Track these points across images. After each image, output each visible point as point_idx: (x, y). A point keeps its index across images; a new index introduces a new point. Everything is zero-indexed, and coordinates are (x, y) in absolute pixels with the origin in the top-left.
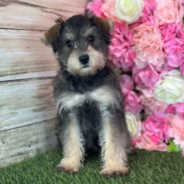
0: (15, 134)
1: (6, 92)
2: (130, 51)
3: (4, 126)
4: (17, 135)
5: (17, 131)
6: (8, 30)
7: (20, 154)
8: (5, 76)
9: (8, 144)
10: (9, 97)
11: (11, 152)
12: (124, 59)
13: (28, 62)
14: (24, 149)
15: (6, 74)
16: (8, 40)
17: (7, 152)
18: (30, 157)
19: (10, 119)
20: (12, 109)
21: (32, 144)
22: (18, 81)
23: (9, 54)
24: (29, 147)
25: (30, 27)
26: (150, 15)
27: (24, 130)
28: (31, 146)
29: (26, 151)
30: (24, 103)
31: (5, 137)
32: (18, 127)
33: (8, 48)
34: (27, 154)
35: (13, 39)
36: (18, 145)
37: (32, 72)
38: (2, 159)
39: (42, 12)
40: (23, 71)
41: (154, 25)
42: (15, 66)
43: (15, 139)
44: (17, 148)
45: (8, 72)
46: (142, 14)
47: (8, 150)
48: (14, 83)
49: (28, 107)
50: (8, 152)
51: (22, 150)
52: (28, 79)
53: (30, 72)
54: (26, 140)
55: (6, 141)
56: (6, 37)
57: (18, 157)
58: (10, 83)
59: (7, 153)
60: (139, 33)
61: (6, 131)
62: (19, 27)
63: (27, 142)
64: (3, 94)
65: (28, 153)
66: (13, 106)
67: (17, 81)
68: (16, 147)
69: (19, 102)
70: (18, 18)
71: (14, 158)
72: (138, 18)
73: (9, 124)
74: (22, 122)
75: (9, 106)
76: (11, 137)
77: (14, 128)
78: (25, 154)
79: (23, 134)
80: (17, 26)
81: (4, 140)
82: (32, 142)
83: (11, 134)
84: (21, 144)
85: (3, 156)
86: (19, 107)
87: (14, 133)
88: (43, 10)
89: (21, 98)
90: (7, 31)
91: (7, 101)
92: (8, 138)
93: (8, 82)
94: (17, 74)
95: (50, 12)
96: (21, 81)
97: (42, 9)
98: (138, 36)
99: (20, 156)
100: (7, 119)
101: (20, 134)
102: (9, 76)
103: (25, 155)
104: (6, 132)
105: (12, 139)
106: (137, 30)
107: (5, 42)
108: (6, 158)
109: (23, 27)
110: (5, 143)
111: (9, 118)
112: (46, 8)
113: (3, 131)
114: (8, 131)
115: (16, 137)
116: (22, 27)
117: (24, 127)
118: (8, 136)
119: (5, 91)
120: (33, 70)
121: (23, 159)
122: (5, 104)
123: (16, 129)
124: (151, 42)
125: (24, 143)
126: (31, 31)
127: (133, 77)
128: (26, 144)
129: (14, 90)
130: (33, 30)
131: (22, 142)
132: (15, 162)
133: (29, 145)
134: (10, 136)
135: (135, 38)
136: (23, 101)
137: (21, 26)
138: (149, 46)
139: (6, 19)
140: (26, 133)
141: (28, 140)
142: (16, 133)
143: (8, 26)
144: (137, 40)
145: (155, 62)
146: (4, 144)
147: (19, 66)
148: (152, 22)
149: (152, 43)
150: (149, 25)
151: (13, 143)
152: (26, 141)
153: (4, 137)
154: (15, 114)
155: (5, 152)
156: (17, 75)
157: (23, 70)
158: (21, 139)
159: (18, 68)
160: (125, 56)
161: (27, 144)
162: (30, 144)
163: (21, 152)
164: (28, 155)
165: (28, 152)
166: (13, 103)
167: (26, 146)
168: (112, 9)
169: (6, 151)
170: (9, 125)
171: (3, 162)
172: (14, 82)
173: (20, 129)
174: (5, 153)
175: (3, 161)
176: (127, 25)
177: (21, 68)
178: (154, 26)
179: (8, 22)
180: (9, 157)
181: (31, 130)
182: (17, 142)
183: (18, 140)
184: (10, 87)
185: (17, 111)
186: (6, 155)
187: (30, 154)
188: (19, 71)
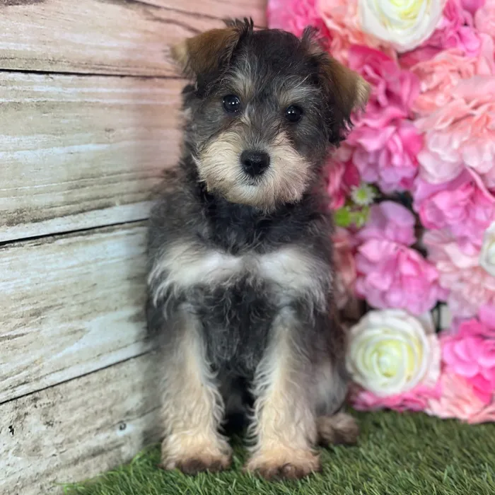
0: (82, 395)
1: (53, 270)
2: (406, 132)
3: (50, 373)
4: (85, 398)
5: (88, 384)
6: (52, 78)
7: (97, 452)
8: (46, 219)
9: (62, 425)
10: (61, 282)
11: (71, 450)
12: (390, 155)
13: (113, 174)
14: (108, 437)
15: (50, 212)
16: (52, 106)
17: (61, 450)
18: (124, 457)
19: (67, 350)
20: (70, 320)
21: (128, 420)
22: (84, 232)
23: (57, 150)
24: (121, 429)
25: (115, 68)
26: (466, 24)
27: (105, 379)
28: (125, 425)
29: (112, 443)
30: (105, 298)
31: (54, 405)
32: (89, 373)
33: (54, 134)
34: (116, 450)
35: (69, 106)
36: (89, 428)
37: (123, 203)
38: (48, 475)
39: (148, 19)
40: (97, 203)
41: (478, 52)
42: (77, 187)
43: (81, 410)
44: (88, 436)
45: (56, 207)
46: (441, 22)
47: (61, 444)
48: (74, 239)
49: (116, 309)
50: (63, 452)
51: (101, 439)
52: (113, 225)
53: (117, 204)
54: (113, 409)
55: (57, 419)
56: (49, 100)
57: (91, 462)
58: (62, 241)
59: (61, 453)
60: (436, 79)
61: (55, 387)
62: (84, 68)
63: (114, 413)
64: (45, 275)
65: (119, 446)
66: (74, 309)
67: (82, 235)
68: (85, 433)
69: (89, 297)
70: (78, 38)
71: (80, 466)
72: (428, 35)
73: (62, 367)
74: (99, 355)
75: (62, 311)
76: (69, 405)
77: (79, 377)
78: (110, 450)
79: (103, 391)
80: (79, 65)
81: (50, 415)
82: (128, 413)
83: (69, 397)
84: (100, 422)
85: (48, 466)
86: (90, 313)
87: (79, 392)
88: (151, 14)
89: (95, 284)
90: (51, 80)
91: (54, 296)
92: (61, 407)
93: (57, 237)
94: (83, 211)
95: (169, 21)
96: (94, 233)
97: (146, 13)
98: (432, 85)
99: (98, 458)
100: (56, 351)
101: (96, 394)
102: (59, 220)
103: (111, 454)
104: (56, 392)
105: (72, 410)
106: (427, 70)
107: (44, 115)
108: (58, 468)
109: (94, 68)
110: (54, 424)
111: (62, 346)
112: (158, 7)
113: (47, 390)
114: (61, 387)
115: (85, 404)
116: (94, 66)
117: (106, 370)
118: (61, 402)
119: (48, 267)
120: (126, 198)
121: (105, 467)
122: (51, 307)
123: (84, 379)
124: (473, 104)
125: (107, 417)
126: (118, 78)
127: (416, 208)
128: (112, 420)
129: (75, 262)
130: (122, 76)
131: (102, 417)
132: (83, 477)
133: (121, 422)
134: (67, 401)
135: (422, 93)
136: (99, 293)
137: (88, 63)
138: (469, 116)
139: (44, 43)
140: (110, 388)
141: (118, 407)
142: (85, 391)
143: (52, 64)
144: (427, 99)
145: (485, 163)
146: (50, 427)
147: (87, 188)
148: (473, 45)
149: (476, 108)
150: (463, 55)
151: (75, 423)
152: (111, 412)
153: (49, 407)
154: (79, 334)
155: (54, 452)
156: (81, 215)
157: (98, 198)
158: (100, 407)
159: (84, 194)
160: (392, 147)
161: (115, 422)
162: (124, 419)
163: (98, 447)
164: (120, 454)
165: (118, 443)
166: (73, 302)
167: (113, 427)
168: (351, 9)
169: (57, 448)
170: (62, 370)
171: (50, 483)
172: (75, 236)
173: (94, 378)
174: (54, 455)
175: (50, 479)
176: (394, 56)
177: (94, 194)
178: (478, 57)
179: (53, 51)
180: (68, 465)
181: (126, 376)
182: (87, 417)
183: (91, 411)
184: (62, 253)
185: (85, 324)
186: (58, 461)
187: (123, 449)
188: (87, 203)
